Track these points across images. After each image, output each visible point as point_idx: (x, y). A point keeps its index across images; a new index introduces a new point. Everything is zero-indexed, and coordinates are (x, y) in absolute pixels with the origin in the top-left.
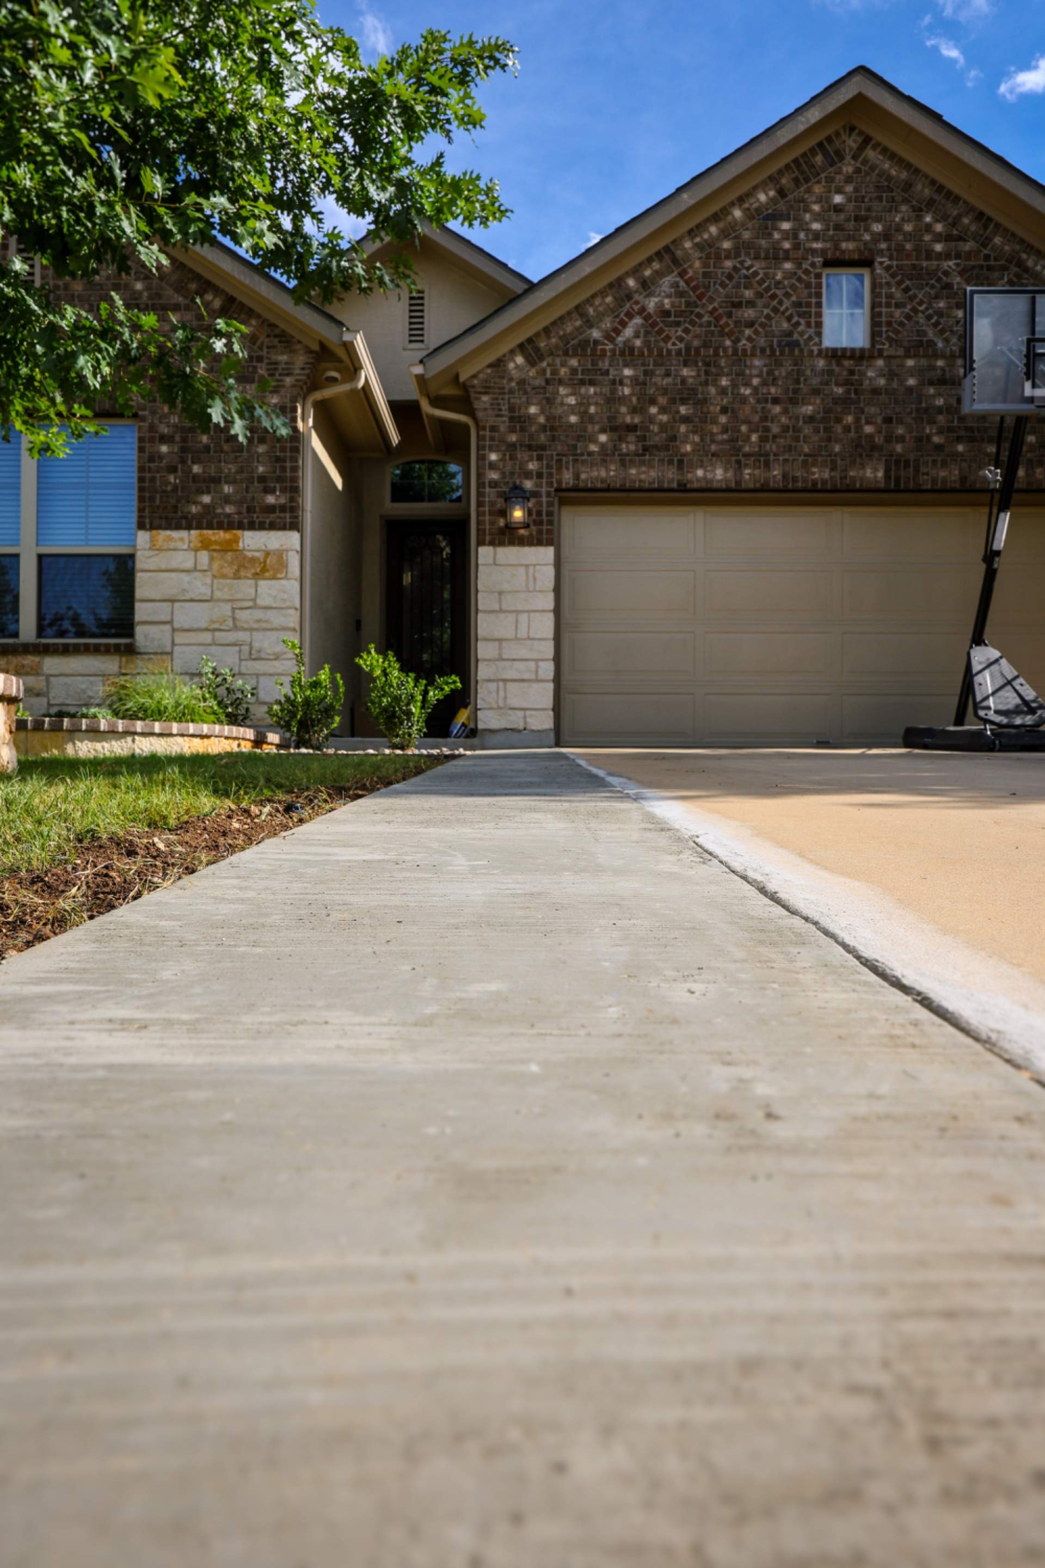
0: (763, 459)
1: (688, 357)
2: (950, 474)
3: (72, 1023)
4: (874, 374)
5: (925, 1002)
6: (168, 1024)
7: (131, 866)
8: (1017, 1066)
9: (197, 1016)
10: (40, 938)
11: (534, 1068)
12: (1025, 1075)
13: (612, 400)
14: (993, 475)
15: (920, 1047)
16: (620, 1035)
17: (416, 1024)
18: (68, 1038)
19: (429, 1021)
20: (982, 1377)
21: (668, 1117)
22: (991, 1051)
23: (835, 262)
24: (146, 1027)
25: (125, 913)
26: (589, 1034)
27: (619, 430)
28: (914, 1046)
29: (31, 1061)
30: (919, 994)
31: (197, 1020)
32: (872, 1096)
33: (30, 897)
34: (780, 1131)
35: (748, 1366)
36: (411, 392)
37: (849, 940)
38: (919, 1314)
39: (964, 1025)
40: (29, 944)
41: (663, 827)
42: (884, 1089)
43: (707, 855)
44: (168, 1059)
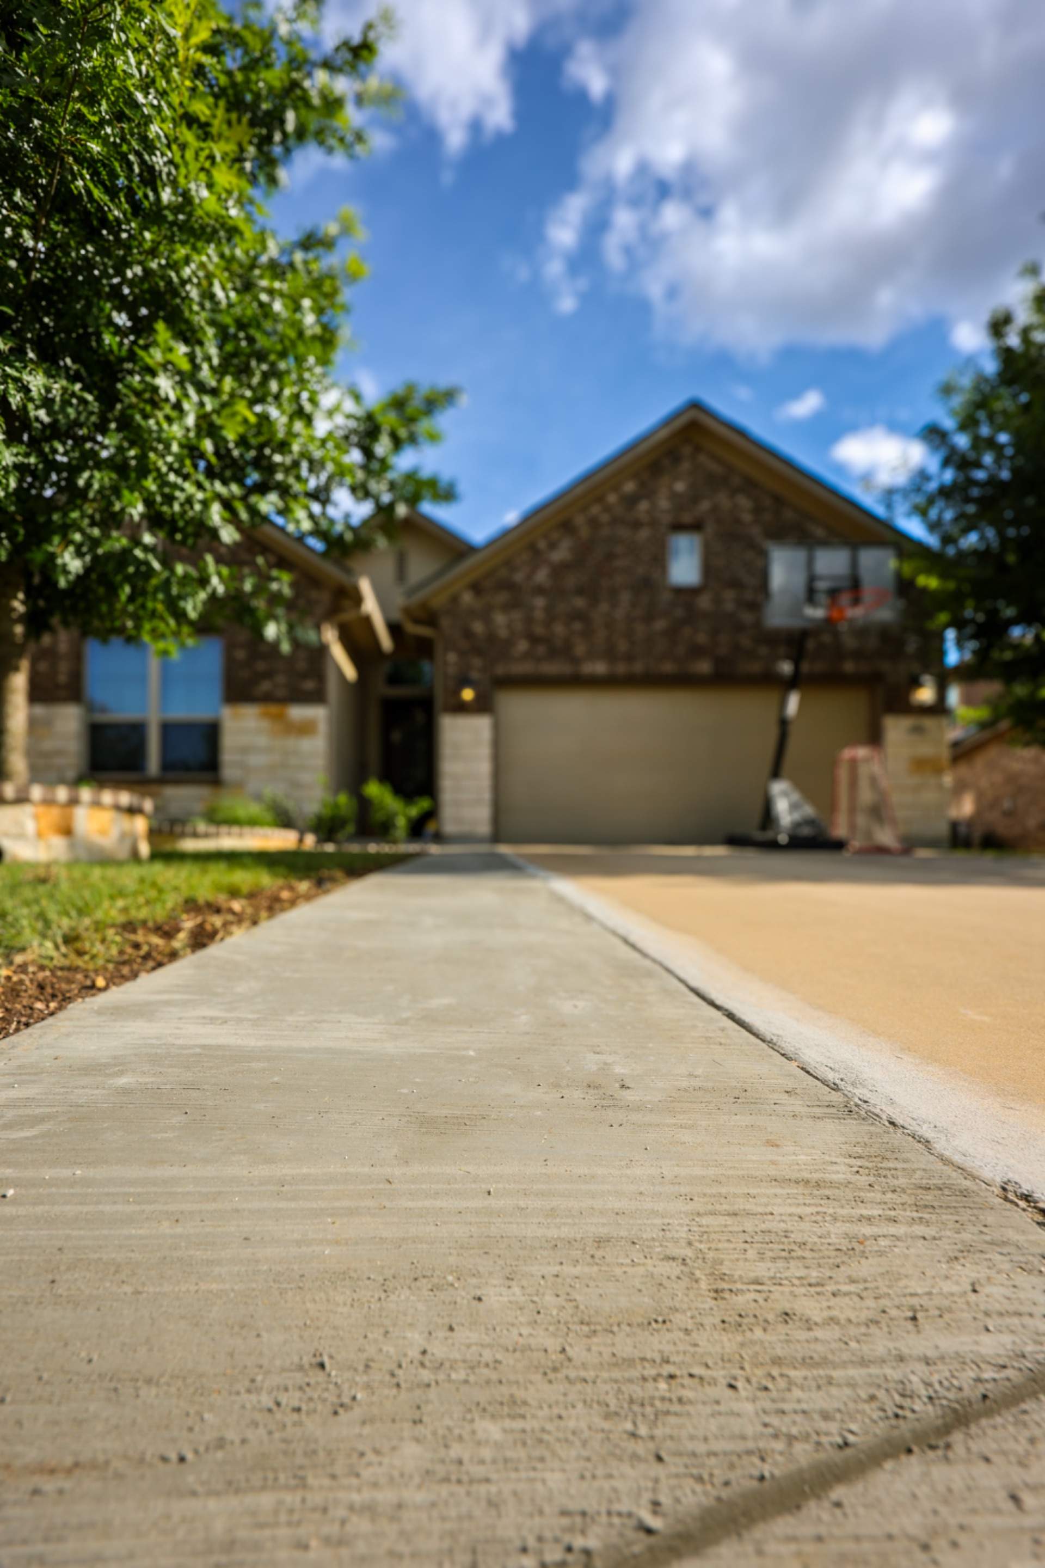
0: (629, 658)
1: (580, 591)
2: (755, 667)
3: (180, 1019)
4: (704, 602)
5: (731, 1016)
6: (240, 1020)
7: (217, 921)
8: (789, 1059)
9: (258, 1016)
10: (160, 965)
11: (472, 1053)
12: (794, 1064)
13: (529, 620)
14: (786, 668)
15: (725, 1045)
16: (528, 1033)
17: (397, 1024)
18: (178, 1028)
19: (405, 1022)
20: (751, 1254)
21: (556, 1086)
22: (773, 1048)
23: (678, 527)
24: (226, 1022)
25: (214, 950)
26: (508, 1032)
27: (534, 639)
28: (721, 1044)
29: (154, 1041)
30: (726, 1010)
31: (258, 1019)
32: (691, 1075)
33: (156, 940)
34: (629, 1096)
35: (600, 1242)
36: (397, 616)
37: (682, 975)
38: (713, 1213)
39: (755, 1031)
40: (154, 969)
41: (559, 899)
42: (699, 1071)
43: (589, 918)
44: (239, 1042)
